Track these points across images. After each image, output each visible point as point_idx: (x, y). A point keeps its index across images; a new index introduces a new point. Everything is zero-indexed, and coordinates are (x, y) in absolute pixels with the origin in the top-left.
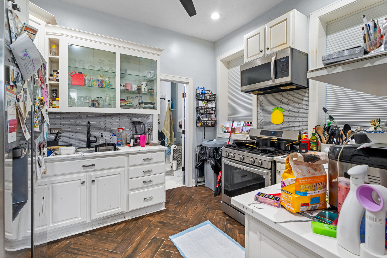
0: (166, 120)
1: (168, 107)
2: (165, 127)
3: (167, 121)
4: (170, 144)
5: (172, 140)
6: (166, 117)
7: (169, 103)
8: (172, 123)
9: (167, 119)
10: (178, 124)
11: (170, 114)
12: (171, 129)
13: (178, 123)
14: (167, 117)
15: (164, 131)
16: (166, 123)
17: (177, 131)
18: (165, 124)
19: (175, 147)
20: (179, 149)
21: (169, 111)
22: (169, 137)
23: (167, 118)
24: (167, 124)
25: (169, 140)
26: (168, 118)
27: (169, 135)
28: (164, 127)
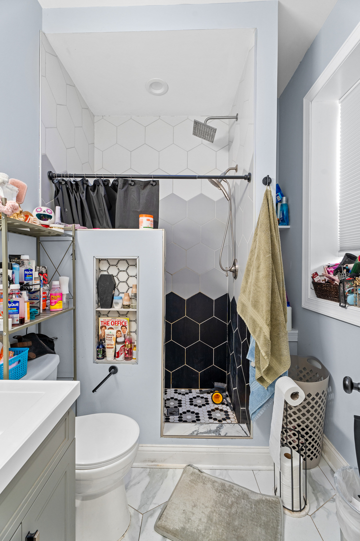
0: (255, 263)
1: (263, 206)
2: (247, 293)
3: (258, 268)
4: (269, 370)
5: (281, 355)
6: (252, 251)
7: (267, 191)
8: (282, 277)
9: (258, 258)
10: (310, 280)
11: (272, 236)
12: (273, 302)
13: (310, 276)
14: (256, 251)
15: (242, 311)
16: (254, 276)
17: (304, 305)
18: (249, 281)
19: (294, 395)
20: (313, 396)
21: (266, 221)
22: (262, 338)
23: (259, 253)
24: (257, 279)
25: (264, 354)
26: (262, 256)
27: (266, 330)
28: (244, 292)
